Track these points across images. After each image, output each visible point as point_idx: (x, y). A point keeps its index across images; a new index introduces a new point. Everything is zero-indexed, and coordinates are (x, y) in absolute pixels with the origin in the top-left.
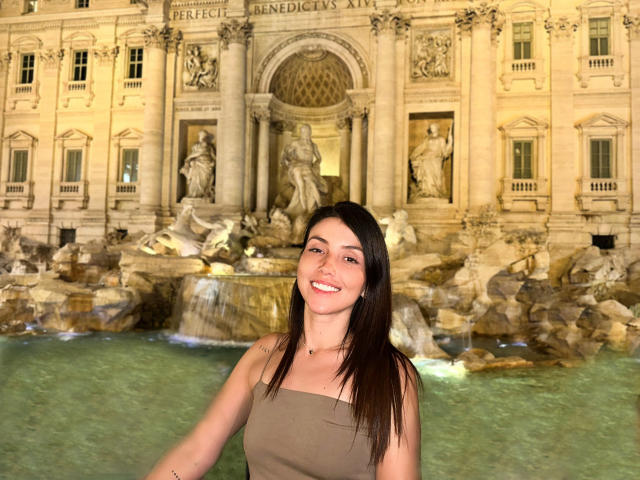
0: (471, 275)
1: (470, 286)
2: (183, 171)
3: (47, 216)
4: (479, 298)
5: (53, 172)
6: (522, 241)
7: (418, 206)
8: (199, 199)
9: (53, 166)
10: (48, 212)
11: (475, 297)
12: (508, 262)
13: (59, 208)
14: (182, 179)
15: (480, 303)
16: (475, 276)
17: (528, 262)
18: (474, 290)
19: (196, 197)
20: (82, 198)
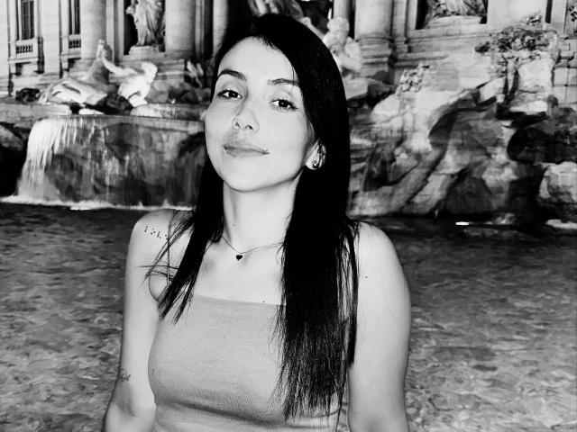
0: (403, 106)
1: (396, 124)
2: (129, 10)
3: (7, 85)
4: (407, 144)
5: (9, 29)
6: (505, 45)
7: (432, 32)
8: (148, 47)
9: (8, 23)
10: (8, 80)
11: (400, 142)
12: (473, 84)
13: (18, 74)
14: (129, 20)
15: (408, 152)
16: (407, 107)
17: (506, 81)
18: (402, 131)
19: (146, 44)
20: (37, 59)
